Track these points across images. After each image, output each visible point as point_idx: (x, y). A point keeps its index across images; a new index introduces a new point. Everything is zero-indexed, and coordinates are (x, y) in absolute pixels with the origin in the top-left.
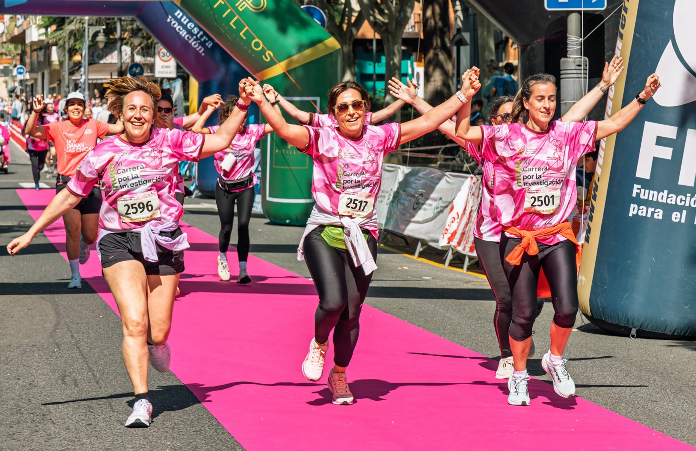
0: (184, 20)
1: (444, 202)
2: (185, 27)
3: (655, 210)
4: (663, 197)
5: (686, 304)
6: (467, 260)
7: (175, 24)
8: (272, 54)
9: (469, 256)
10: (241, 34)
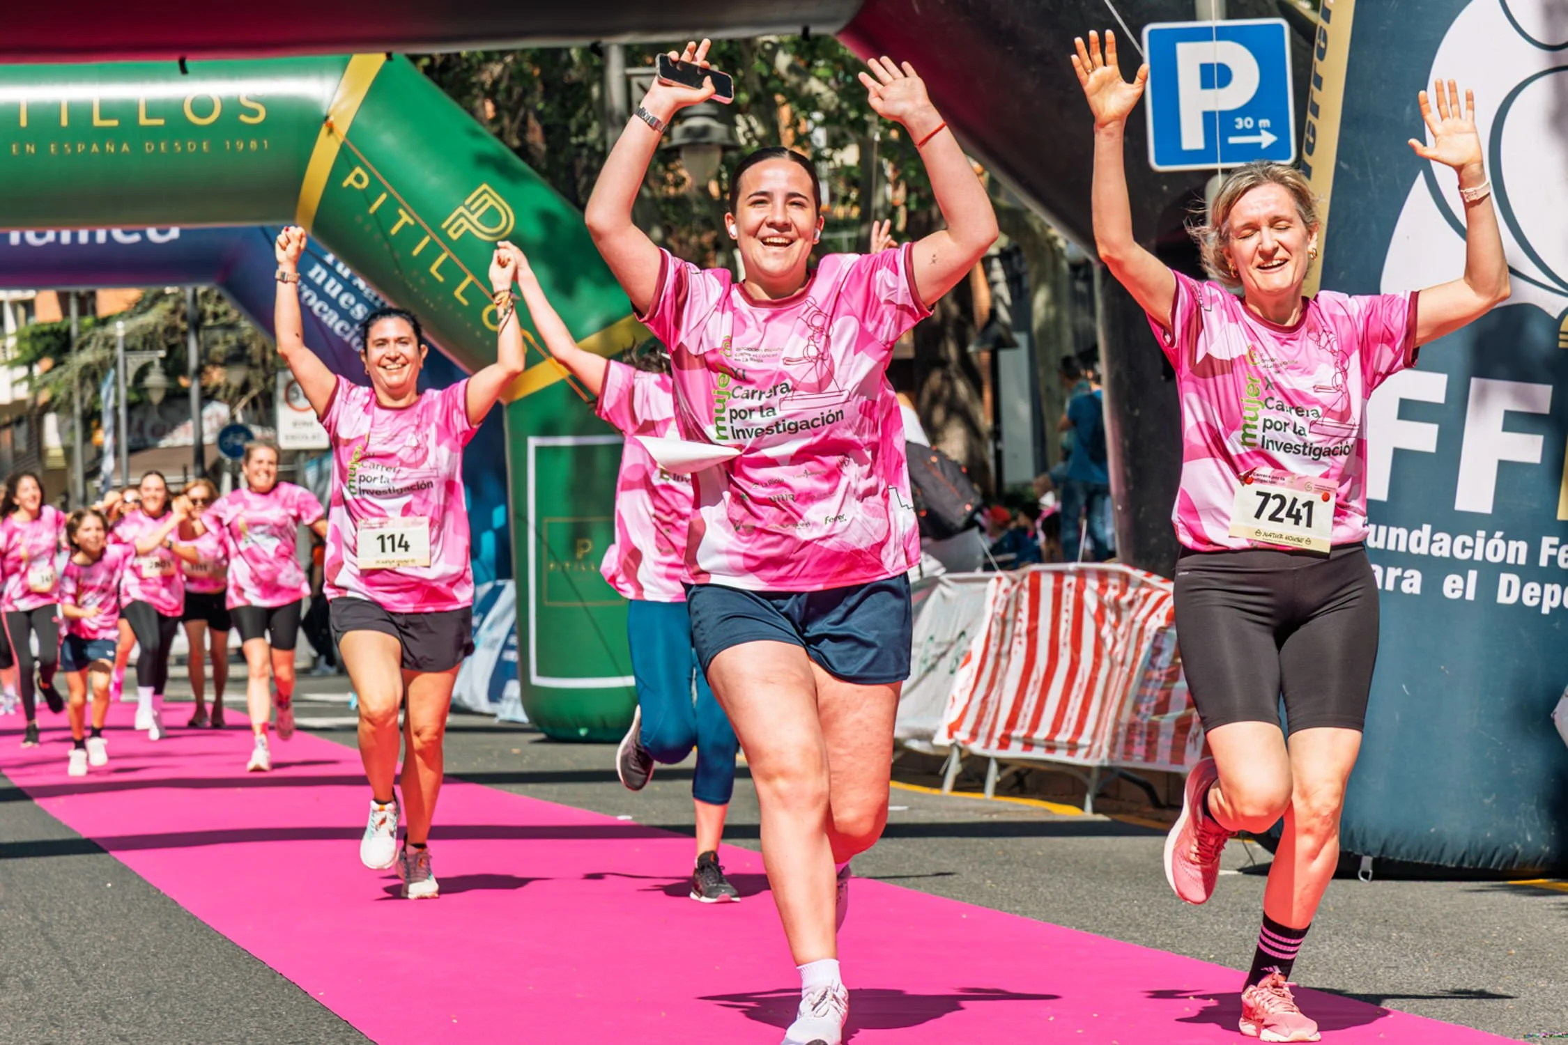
0: (333, 288)
1: (939, 644)
2: (333, 304)
3: (1403, 572)
4: (1420, 540)
5: (1487, 793)
6: (993, 767)
7: (310, 297)
9: (998, 760)
10: (457, 293)
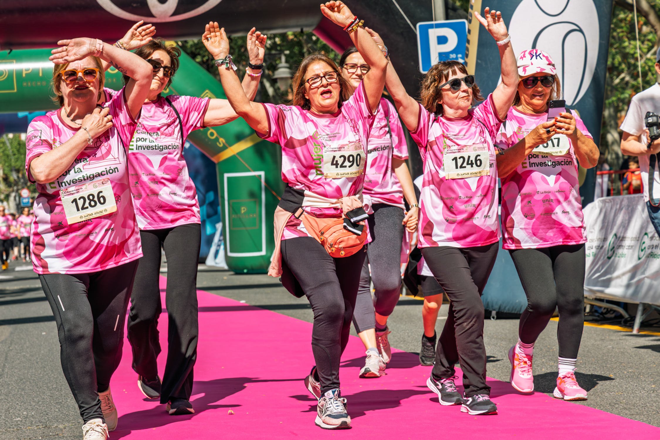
8: (224, 141)
